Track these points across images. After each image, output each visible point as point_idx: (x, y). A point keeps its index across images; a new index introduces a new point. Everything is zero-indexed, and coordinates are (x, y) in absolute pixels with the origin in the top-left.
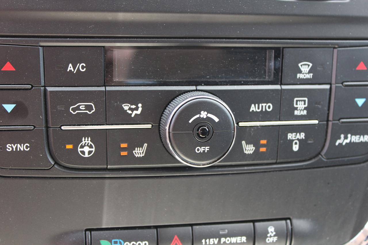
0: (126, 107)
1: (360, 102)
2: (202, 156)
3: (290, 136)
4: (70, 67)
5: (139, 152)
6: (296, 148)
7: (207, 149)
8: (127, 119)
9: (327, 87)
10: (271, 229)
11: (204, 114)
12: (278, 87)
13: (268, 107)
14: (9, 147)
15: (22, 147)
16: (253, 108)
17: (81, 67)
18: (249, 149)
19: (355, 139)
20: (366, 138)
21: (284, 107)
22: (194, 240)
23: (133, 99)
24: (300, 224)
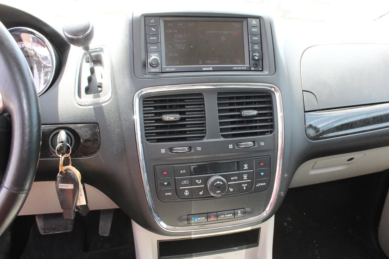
0: (197, 181)
1: (262, 174)
2: (219, 193)
3: (243, 185)
4: (181, 172)
5: (201, 193)
6: (245, 188)
7: (220, 191)
8: (197, 184)
9: (253, 170)
10: (239, 212)
11: (218, 182)
12: (238, 172)
13: (236, 178)
14: (166, 194)
15: (170, 194)
16: (232, 178)
17: (184, 171)
18: (231, 190)
19: (262, 184)
20: (265, 184)
21: (240, 177)
22: (217, 216)
23: (198, 179)
24: (248, 209)
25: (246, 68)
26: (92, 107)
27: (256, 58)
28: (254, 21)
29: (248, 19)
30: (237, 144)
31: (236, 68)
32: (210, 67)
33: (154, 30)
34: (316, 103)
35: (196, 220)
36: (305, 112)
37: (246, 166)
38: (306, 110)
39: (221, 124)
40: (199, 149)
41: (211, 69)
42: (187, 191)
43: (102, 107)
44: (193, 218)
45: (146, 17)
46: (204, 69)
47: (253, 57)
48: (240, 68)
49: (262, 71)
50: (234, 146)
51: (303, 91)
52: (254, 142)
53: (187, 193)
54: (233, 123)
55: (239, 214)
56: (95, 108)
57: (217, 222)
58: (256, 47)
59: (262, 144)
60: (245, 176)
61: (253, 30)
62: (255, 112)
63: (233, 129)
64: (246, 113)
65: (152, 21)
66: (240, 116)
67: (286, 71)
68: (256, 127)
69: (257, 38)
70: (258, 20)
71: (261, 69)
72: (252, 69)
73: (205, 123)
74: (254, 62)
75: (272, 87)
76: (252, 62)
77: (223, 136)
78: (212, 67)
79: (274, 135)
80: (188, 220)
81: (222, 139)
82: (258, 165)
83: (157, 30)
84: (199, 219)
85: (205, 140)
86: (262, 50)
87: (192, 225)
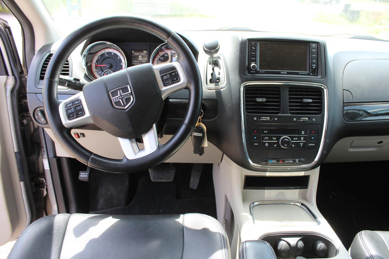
0: (273, 138)
1: (313, 138)
2: (286, 146)
3: (300, 144)
5: (275, 146)
6: (301, 146)
8: (273, 140)
9: (307, 135)
10: (297, 160)
11: (286, 140)
12: (298, 135)
13: (297, 139)
14: (255, 144)
15: (257, 144)
16: (294, 139)
17: (266, 132)
18: (293, 146)
19: (312, 145)
20: (314, 145)
21: (299, 139)
22: (283, 161)
23: (274, 137)
24: (303, 159)
25: (307, 73)
26: (215, 91)
27: (314, 68)
28: (314, 45)
29: (311, 44)
30: (299, 118)
31: (301, 73)
32: (285, 72)
33: (254, 48)
34: (351, 98)
35: (271, 161)
36: (343, 103)
37: (303, 132)
38: (344, 102)
39: (290, 106)
40: (276, 119)
41: (286, 73)
42: (267, 143)
43: (220, 91)
44: (269, 161)
45: (250, 40)
46: (281, 73)
47: (312, 67)
48: (303, 73)
49: (317, 75)
50: (296, 119)
51: (343, 90)
52: (309, 118)
53: (267, 145)
54: (296, 106)
55: (297, 162)
56: (216, 92)
57: (283, 165)
58: (314, 61)
59: (314, 120)
60: (302, 139)
61: (313, 50)
62: (311, 101)
63: (297, 110)
64: (306, 100)
65: (253, 43)
66: (301, 102)
67: (333, 76)
68: (311, 110)
69: (315, 56)
70: (317, 44)
71: (316, 75)
72: (311, 74)
73: (280, 105)
74: (312, 70)
75: (322, 86)
76: (311, 70)
77: (291, 113)
78: (287, 72)
79: (322, 115)
80: (267, 161)
81: (290, 115)
82: (311, 133)
83: (256, 49)
84: (273, 161)
85: (280, 115)
86: (318, 63)
87: (269, 165)
